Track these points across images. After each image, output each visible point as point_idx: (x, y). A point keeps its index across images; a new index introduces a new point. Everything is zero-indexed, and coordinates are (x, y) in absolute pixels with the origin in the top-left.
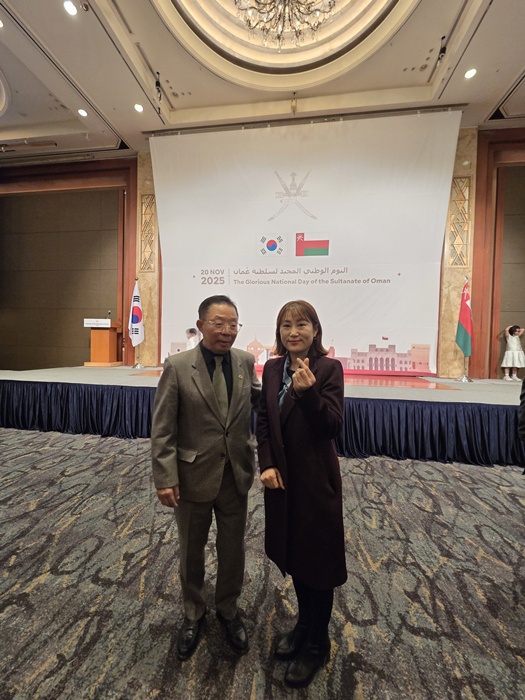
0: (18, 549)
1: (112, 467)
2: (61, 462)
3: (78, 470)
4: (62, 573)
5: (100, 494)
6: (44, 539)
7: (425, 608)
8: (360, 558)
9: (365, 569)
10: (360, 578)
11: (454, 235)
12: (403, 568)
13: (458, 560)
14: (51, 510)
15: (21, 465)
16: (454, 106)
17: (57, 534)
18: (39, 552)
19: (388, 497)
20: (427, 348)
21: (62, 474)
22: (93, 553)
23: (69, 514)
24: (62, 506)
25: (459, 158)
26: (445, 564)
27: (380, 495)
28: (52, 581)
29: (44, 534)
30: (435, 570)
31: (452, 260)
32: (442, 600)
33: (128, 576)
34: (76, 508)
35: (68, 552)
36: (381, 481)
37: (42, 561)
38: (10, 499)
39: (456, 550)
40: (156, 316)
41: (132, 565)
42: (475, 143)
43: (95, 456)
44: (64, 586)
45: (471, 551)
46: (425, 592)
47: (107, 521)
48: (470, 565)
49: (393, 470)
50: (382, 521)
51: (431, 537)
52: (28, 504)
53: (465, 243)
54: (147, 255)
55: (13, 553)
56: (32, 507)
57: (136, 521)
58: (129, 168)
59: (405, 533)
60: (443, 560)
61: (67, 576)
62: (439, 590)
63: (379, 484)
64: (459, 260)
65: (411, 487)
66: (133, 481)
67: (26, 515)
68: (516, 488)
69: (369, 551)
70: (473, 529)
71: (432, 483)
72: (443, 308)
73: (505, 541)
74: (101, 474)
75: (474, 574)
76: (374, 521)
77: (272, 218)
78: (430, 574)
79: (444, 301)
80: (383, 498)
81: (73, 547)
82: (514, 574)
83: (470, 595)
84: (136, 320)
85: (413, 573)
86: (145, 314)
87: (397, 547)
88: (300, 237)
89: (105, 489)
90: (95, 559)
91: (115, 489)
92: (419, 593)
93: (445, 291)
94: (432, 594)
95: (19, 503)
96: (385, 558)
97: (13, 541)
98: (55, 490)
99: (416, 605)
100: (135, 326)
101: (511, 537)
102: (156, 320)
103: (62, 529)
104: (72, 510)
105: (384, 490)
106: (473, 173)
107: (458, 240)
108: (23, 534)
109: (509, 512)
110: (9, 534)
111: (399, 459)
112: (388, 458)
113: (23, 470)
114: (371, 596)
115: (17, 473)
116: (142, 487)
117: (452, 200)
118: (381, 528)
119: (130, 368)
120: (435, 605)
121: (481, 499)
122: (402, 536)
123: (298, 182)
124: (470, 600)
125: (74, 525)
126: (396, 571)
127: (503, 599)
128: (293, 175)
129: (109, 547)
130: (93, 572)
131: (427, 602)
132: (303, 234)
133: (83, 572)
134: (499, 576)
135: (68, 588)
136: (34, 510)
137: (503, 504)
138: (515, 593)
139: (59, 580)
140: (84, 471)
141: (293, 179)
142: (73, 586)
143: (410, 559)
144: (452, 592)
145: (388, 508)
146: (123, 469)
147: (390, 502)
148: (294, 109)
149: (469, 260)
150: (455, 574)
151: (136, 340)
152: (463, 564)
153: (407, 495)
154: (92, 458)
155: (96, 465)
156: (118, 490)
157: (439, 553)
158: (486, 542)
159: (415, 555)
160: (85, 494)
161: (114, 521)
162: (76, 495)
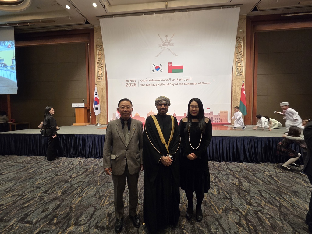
0: (57, 214)
1: (93, 172)
2: (69, 171)
3: (78, 175)
4: (80, 225)
5: (91, 186)
6: (68, 209)
7: (245, 229)
8: (213, 208)
9: (216, 213)
10: (215, 218)
11: (237, 62)
12: (232, 212)
13: (254, 206)
14: (69, 195)
15: (50, 174)
16: (237, 5)
17: (74, 206)
18: (67, 216)
19: (219, 180)
20: (227, 112)
21: (71, 177)
22: (93, 214)
23: (77, 196)
24: (74, 193)
25: (239, 28)
26: (249, 209)
27: (215, 179)
28: (76, 229)
29: (67, 207)
30: (246, 212)
31: (236, 73)
32: (252, 225)
33: (111, 224)
34: (80, 193)
35: (81, 215)
36: (215, 172)
37: (69, 220)
38: (48, 190)
39: (252, 201)
40: (106, 101)
41: (112, 219)
42: (245, 22)
43: (84, 168)
44: (82, 231)
45: (259, 202)
46: (243, 222)
47: (96, 199)
48: (260, 208)
49: (219, 167)
50: (219, 191)
51: (241, 197)
52: (57, 193)
53: (242, 66)
54: (100, 73)
55: (55, 216)
56: (59, 194)
57: (109, 198)
58: (90, 33)
59: (230, 196)
60: (248, 207)
61: (83, 226)
62: (249, 221)
63: (214, 174)
64: (240, 73)
65: (228, 174)
66: (104, 179)
67: (57, 198)
68: (271, 173)
69: (216, 205)
70: (258, 192)
71: (236, 172)
72: (233, 95)
73: (272, 197)
74: (89, 176)
75: (263, 212)
76: (215, 191)
77: (157, 56)
78: (244, 214)
79: (233, 91)
80: (217, 180)
81: (83, 212)
82: (279, 211)
83: (263, 222)
84: (97, 103)
85: (237, 214)
86: (100, 101)
87: (227, 202)
88: (170, 64)
89: (92, 183)
90: (94, 217)
91: (97, 183)
92: (241, 222)
93: (234, 87)
94: (247, 223)
95: (53, 192)
96: (223, 208)
97: (54, 211)
98: (68, 185)
99: (241, 228)
100: (96, 106)
101: (274, 194)
102: (106, 104)
103: (76, 204)
104: (79, 194)
105: (216, 177)
106: (245, 35)
107: (239, 65)
108: (58, 207)
109: (271, 184)
110: (51, 207)
111: (220, 162)
112: (215, 162)
113: (51, 176)
114: (221, 226)
115: (49, 178)
116: (109, 181)
117: (236, 47)
118: (219, 194)
119: (95, 125)
120: (249, 227)
121: (258, 178)
122: (229, 197)
123: (169, 39)
124: (263, 224)
125: (81, 201)
126: (229, 213)
127: (277, 223)
128: (167, 36)
129: (99, 211)
130: (94, 223)
131: (245, 226)
132: (171, 63)
133: (90, 224)
134: (273, 212)
135: (84, 232)
136: (61, 195)
137: (267, 180)
138: (281, 220)
139: (79, 228)
140: (80, 175)
141: (167, 38)
142: (86, 231)
143: (234, 208)
144: (255, 221)
145: (220, 185)
146: (99, 173)
147: (220, 182)
148: (166, 6)
149: (244, 73)
150: (255, 213)
151: (97, 113)
152: (257, 208)
153: (226, 178)
154: (83, 169)
155: (85, 172)
156: (98, 183)
157: (246, 204)
158: (264, 198)
159: (236, 205)
160: (83, 186)
161: (100, 198)
162: (79, 187)
